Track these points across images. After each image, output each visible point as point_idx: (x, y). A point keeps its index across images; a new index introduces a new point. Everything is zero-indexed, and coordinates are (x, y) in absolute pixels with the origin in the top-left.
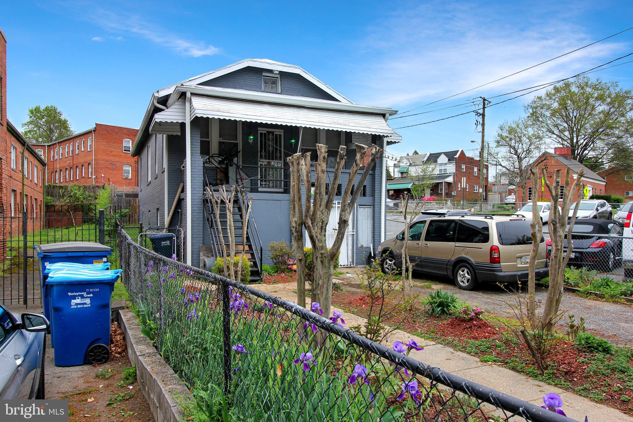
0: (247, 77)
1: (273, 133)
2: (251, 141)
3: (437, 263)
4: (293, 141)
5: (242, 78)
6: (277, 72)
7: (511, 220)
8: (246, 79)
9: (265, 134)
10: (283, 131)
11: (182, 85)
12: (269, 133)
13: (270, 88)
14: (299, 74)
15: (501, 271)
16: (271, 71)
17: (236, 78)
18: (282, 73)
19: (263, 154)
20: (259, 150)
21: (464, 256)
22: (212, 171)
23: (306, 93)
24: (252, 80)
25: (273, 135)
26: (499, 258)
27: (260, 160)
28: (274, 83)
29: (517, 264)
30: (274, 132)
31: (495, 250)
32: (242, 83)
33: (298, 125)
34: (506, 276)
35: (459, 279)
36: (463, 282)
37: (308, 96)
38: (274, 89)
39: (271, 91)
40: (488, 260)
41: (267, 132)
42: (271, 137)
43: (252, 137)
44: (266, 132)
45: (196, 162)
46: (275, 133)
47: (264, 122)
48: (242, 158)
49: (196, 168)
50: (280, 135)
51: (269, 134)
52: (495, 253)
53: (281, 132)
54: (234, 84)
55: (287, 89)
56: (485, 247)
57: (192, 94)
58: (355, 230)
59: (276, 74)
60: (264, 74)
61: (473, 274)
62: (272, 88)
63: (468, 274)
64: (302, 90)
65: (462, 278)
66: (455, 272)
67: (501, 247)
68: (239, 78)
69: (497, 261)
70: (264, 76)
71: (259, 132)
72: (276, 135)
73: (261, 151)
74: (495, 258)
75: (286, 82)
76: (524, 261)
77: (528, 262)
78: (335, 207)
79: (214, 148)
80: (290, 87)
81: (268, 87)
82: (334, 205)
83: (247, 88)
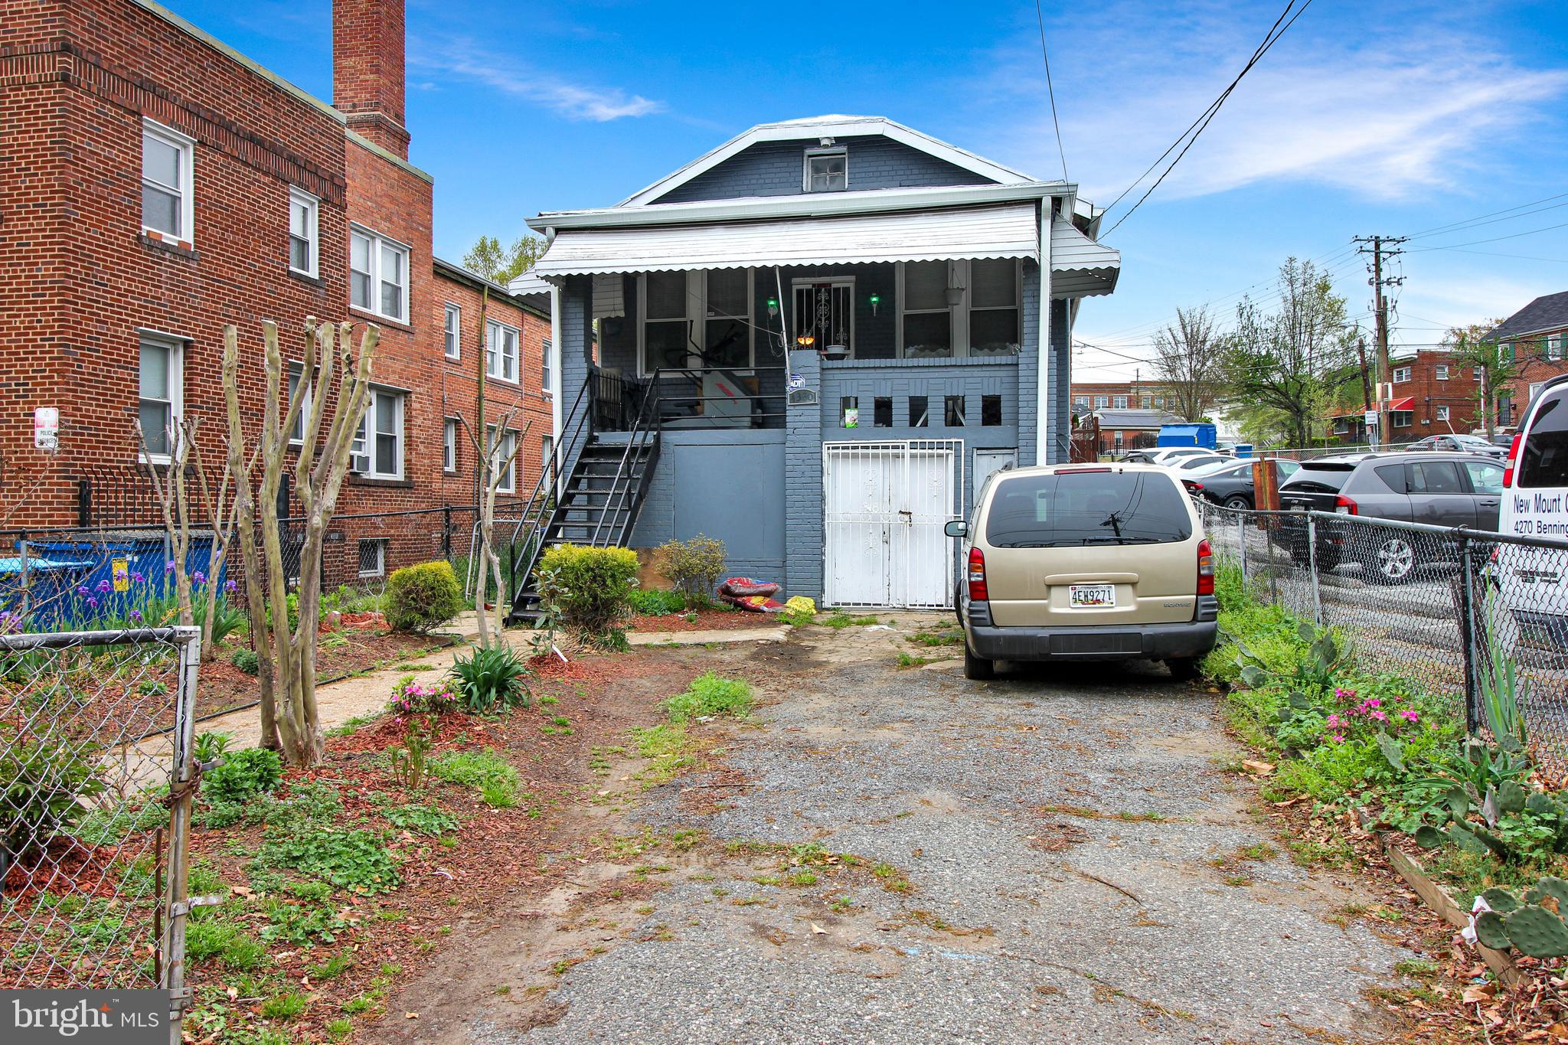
0: (765, 166)
1: (827, 285)
4: (874, 299)
6: (828, 141)
8: (764, 171)
9: (809, 292)
10: (853, 278)
11: (540, 215)
12: (819, 287)
13: (827, 182)
14: (881, 136)
15: (989, 623)
16: (815, 142)
17: (740, 173)
18: (839, 140)
20: (794, 329)
24: (779, 170)
25: (828, 291)
26: (984, 583)
28: (836, 166)
29: (1048, 605)
30: (830, 285)
33: (892, 260)
37: (918, 182)
38: (837, 181)
39: (830, 189)
41: (814, 285)
42: (823, 296)
43: (772, 303)
44: (810, 287)
45: (575, 371)
46: (834, 286)
47: (806, 263)
48: (756, 352)
50: (847, 290)
51: (818, 291)
53: (848, 282)
54: (736, 188)
55: (865, 175)
58: (962, 515)
59: (826, 146)
60: (809, 152)
62: (832, 179)
64: (901, 173)
67: (993, 553)
68: (746, 173)
70: (810, 156)
71: (795, 288)
72: (837, 290)
73: (800, 331)
74: (976, 583)
75: (860, 160)
76: (1082, 598)
77: (1098, 601)
78: (903, 457)
79: (697, 337)
80: (870, 169)
81: (821, 180)
82: (900, 451)
83: (766, 192)
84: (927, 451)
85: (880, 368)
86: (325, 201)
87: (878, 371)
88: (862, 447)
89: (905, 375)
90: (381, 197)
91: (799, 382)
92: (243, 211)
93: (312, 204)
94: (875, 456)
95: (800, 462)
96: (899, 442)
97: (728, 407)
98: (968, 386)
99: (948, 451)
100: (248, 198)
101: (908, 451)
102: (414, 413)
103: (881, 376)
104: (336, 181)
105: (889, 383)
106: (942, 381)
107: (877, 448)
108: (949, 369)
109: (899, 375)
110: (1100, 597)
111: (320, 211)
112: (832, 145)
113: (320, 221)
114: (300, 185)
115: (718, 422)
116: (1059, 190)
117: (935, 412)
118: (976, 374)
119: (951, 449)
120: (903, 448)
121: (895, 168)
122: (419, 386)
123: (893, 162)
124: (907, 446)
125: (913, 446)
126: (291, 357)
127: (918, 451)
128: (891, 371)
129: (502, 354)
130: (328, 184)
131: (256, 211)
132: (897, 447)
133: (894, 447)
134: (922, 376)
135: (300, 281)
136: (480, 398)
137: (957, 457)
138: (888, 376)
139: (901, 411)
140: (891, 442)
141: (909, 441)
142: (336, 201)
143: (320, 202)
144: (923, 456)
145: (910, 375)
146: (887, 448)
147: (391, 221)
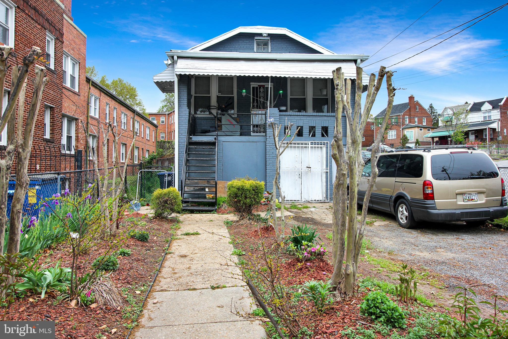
0: (241, 41)
2: (244, 94)
3: (380, 199)
4: (281, 92)
5: (237, 43)
6: (265, 35)
7: (451, 153)
8: (240, 43)
9: (257, 88)
10: (272, 84)
12: (260, 86)
13: (262, 50)
14: (285, 35)
15: (435, 208)
16: (260, 35)
17: (231, 43)
18: (269, 35)
19: (255, 104)
20: (252, 101)
21: (402, 191)
22: (212, 120)
23: (293, 50)
24: (246, 43)
25: (264, 88)
26: (433, 193)
27: (252, 110)
28: (266, 44)
29: (456, 201)
30: (264, 86)
31: (428, 185)
32: (237, 47)
34: (441, 214)
35: (399, 216)
36: (402, 219)
38: (266, 49)
39: (263, 52)
40: (421, 197)
41: (259, 86)
42: (262, 90)
43: (244, 91)
44: (257, 86)
45: (183, 112)
46: (266, 86)
48: (237, 108)
49: (183, 117)
50: (271, 88)
51: (260, 88)
52: (428, 188)
55: (276, 48)
56: (419, 181)
57: (179, 57)
58: (329, 168)
59: (265, 36)
60: (256, 38)
61: (410, 211)
62: (264, 49)
63: (406, 212)
64: (290, 48)
65: (402, 215)
66: (396, 208)
67: (435, 182)
68: (234, 43)
69: (430, 197)
70: (256, 40)
71: (252, 86)
72: (267, 88)
73: (253, 102)
74: (428, 194)
75: (275, 42)
76: (467, 198)
77: (473, 199)
78: (308, 147)
79: (214, 102)
80: (279, 46)
81: (260, 49)
82: (307, 145)
83: (241, 51)
84: (317, 146)
85: (299, 115)
86: (57, 39)
87: (298, 117)
88: (294, 144)
89: (307, 119)
90: (71, 40)
91: (271, 120)
92: (31, 38)
93: (52, 39)
94: (298, 147)
95: (272, 149)
96: (307, 142)
97: (231, 128)
98: (329, 123)
99: (324, 146)
100: (33, 33)
101: (310, 146)
102: (79, 127)
103: (299, 118)
104: (61, 31)
105: (302, 121)
106: (320, 121)
107: (299, 144)
108: (323, 117)
109: (305, 119)
110: (473, 198)
111: (55, 43)
112: (267, 37)
113: (55, 47)
114: (50, 31)
115: (227, 133)
116: (364, 57)
117: (318, 131)
118: (332, 119)
119: (325, 145)
120: (308, 144)
121: (288, 46)
122: (81, 117)
123: (286, 44)
124: (310, 144)
125: (312, 144)
126: (45, 102)
127: (314, 146)
128: (303, 117)
129: (94, 107)
130: (58, 32)
131: (35, 39)
132: (306, 144)
133: (305, 144)
134: (314, 119)
135: (49, 70)
136: (87, 123)
137: (327, 148)
138: (301, 118)
139: (306, 131)
140: (304, 142)
141: (310, 142)
142: (61, 40)
143: (55, 39)
144: (315, 147)
145: (309, 119)
146: (303, 144)
147: (74, 50)
